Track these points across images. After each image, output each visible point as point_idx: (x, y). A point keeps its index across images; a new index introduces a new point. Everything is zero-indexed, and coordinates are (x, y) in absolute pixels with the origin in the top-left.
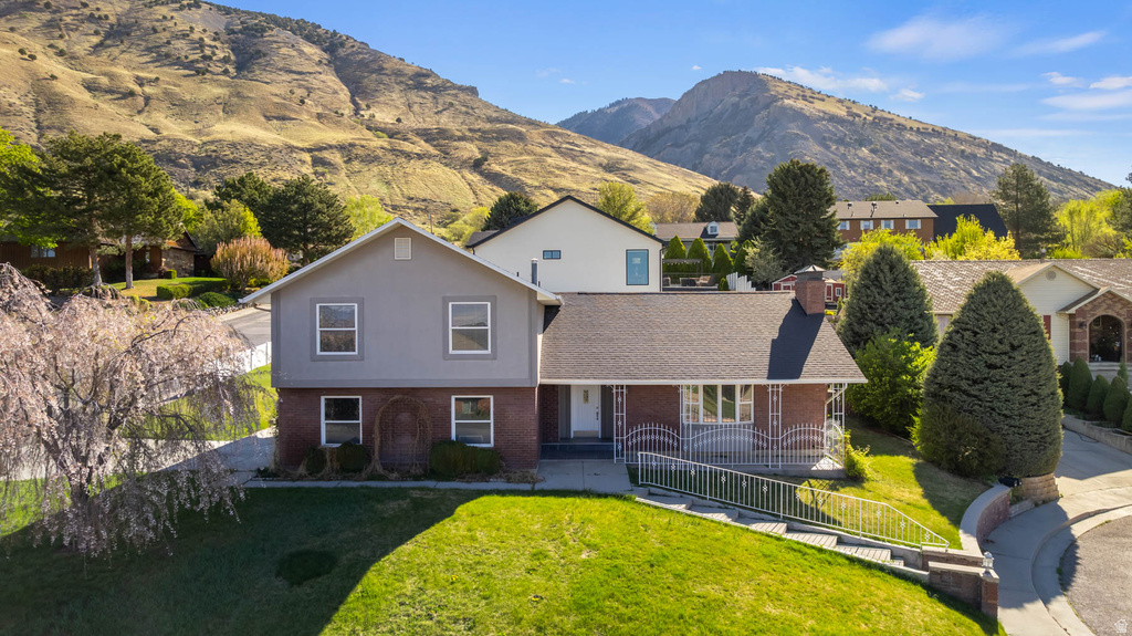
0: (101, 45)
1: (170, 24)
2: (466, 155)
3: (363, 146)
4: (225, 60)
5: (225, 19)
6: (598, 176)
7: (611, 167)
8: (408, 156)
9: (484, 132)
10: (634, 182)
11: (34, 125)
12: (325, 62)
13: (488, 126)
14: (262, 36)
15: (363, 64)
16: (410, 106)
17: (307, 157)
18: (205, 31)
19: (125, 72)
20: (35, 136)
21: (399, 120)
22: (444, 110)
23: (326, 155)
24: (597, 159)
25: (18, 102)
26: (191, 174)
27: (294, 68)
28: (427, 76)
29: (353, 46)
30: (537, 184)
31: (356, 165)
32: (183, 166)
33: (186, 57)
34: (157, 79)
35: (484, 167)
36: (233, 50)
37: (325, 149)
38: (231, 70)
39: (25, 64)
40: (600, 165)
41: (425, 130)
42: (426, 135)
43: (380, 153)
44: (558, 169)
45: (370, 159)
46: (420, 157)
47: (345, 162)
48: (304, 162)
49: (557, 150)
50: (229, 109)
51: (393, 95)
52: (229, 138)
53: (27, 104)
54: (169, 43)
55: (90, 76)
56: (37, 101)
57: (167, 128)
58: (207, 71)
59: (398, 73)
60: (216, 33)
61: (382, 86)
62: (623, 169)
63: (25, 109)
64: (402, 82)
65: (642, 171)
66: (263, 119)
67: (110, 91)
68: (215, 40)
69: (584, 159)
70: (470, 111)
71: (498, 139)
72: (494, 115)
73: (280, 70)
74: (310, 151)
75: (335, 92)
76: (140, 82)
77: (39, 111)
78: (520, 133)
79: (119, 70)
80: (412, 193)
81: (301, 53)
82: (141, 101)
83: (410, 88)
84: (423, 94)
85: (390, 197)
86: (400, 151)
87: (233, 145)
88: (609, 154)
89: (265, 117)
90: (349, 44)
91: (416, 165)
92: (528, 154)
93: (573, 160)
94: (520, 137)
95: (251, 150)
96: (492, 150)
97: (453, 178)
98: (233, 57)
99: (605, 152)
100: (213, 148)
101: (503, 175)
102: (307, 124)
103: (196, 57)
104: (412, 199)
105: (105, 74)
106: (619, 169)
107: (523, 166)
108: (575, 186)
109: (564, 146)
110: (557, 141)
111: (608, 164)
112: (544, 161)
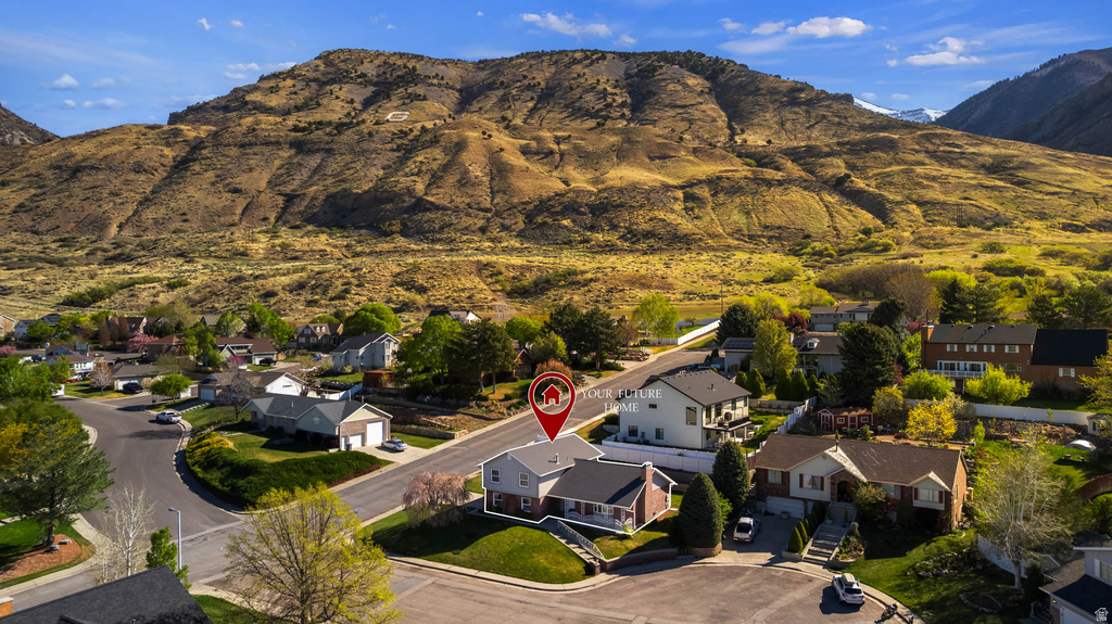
0: (533, 111)
1: (582, 80)
2: (830, 172)
3: (728, 179)
4: (623, 105)
5: (624, 65)
6: (973, 182)
7: (997, 168)
8: (769, 183)
9: (855, 144)
10: (1021, 184)
11: (489, 190)
12: (707, 90)
13: (860, 136)
14: (653, 76)
15: (742, 87)
16: (782, 124)
17: (680, 194)
18: (608, 80)
19: (548, 134)
20: (489, 199)
21: (769, 142)
22: (816, 123)
23: (696, 190)
24: (980, 159)
25: (480, 174)
26: (588, 219)
27: (678, 103)
28: (801, 90)
29: (732, 71)
30: (899, 198)
31: (721, 197)
32: (585, 214)
33: (593, 108)
34: (570, 136)
35: (846, 184)
36: (629, 93)
37: (696, 184)
38: (627, 112)
39: (485, 142)
40: (982, 166)
41: (794, 148)
42: (794, 155)
43: (743, 183)
44: (929, 178)
45: (735, 190)
46: (780, 183)
47: (712, 195)
48: (676, 199)
49: (933, 155)
50: (622, 154)
51: (767, 115)
52: (618, 183)
53: (486, 174)
54: (581, 97)
55: (525, 142)
56: (491, 170)
57: (574, 180)
58: (609, 117)
59: (773, 91)
60: (617, 81)
61: (757, 107)
62: (1010, 169)
63: (484, 179)
64: (776, 101)
65: (1035, 167)
66: (647, 160)
67: (537, 153)
68: (615, 87)
69: (963, 162)
70: (843, 121)
71: (867, 151)
72: (868, 122)
73: (667, 106)
74: (682, 187)
75: (714, 120)
76: (558, 140)
77: (492, 179)
78: (892, 141)
79: (546, 134)
80: (769, 221)
81: (686, 86)
82: (557, 157)
83: (783, 105)
84: (797, 110)
85: (748, 227)
86: (762, 179)
87: (621, 190)
88: (997, 151)
89: (649, 157)
90: (728, 69)
91: (776, 192)
92: (899, 164)
93: (948, 164)
94: (890, 145)
95: (635, 193)
96: (859, 163)
97: (811, 201)
98: (629, 101)
99: (993, 149)
100: (606, 195)
101: (865, 192)
102: (684, 160)
103: (601, 106)
104: (768, 227)
105: (534, 139)
106: (1004, 169)
107: (887, 179)
108: (942, 198)
109: (941, 149)
110: (933, 144)
111: (993, 164)
112: (912, 171)
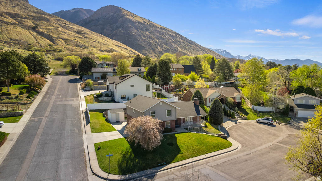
2: (28, 24)
6: (75, 35)
7: (79, 32)
8: (7, 23)
9: (34, 17)
10: (87, 38)
13: (35, 15)
22: (16, 6)
24: (74, 29)
30: (56, 37)
35: (36, 29)
40: (75, 31)
41: (9, 13)
42: (11, 15)
44: (63, 32)
46: (12, 24)
49: (61, 25)
62: (82, 33)
65: (88, 34)
69: (70, 29)
70: (26, 8)
71: (39, 20)
72: (36, 11)
78: (47, 18)
80: (12, 37)
85: (3, 38)
88: (78, 28)
91: (11, 27)
92: (51, 26)
93: (67, 29)
94: (47, 20)
96: (38, 23)
97: (26, 33)
99: (76, 27)
101: (44, 33)
104: (12, 39)
106: (81, 33)
107: (50, 30)
108: (69, 38)
109: (63, 24)
110: (60, 22)
111: (78, 31)
112: (58, 29)
